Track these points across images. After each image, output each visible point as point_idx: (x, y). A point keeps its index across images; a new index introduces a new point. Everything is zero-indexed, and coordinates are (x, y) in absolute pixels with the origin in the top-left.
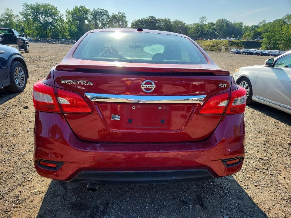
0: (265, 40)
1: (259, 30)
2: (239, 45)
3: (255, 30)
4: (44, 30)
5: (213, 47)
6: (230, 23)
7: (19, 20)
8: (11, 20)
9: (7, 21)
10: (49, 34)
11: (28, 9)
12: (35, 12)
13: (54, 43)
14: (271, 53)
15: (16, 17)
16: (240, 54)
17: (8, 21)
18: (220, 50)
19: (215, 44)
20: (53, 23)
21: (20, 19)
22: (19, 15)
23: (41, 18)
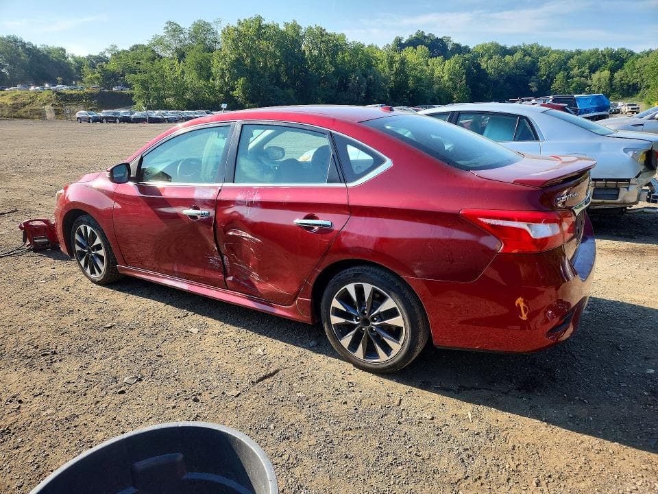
0: (137, 90)
1: (111, 67)
2: (84, 101)
3: (101, 67)
5: (17, 108)
6: (35, 48)
14: (165, 117)
16: (102, 122)
18: (41, 115)
19: (20, 100)
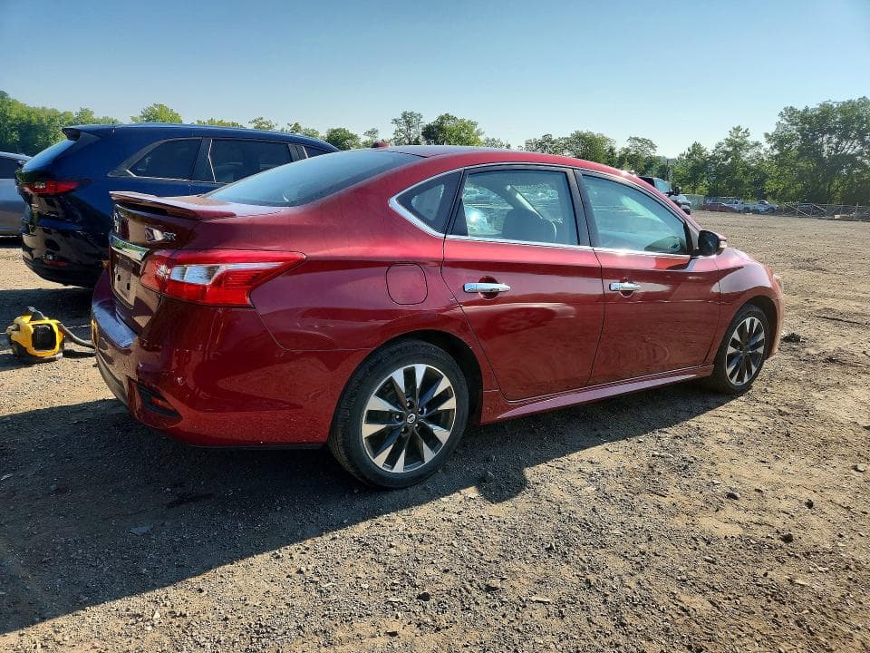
4: (824, 181)
7: (760, 154)
8: (738, 157)
9: (726, 159)
10: (837, 191)
11: (791, 125)
12: (811, 130)
13: (837, 216)
15: (752, 147)
17: (730, 160)
20: (859, 158)
21: (762, 152)
22: (763, 140)
23: (827, 144)
